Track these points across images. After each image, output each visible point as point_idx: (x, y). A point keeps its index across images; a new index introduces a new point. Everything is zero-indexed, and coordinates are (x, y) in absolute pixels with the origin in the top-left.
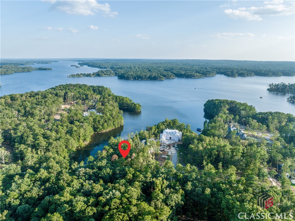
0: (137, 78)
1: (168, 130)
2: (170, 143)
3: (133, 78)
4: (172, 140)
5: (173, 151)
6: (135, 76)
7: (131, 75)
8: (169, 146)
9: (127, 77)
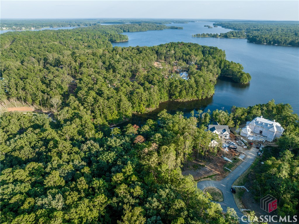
0: (272, 43)
1: (261, 120)
2: (255, 139)
3: (267, 43)
4: (262, 135)
5: (251, 155)
6: (271, 40)
7: (266, 39)
8: (250, 144)
9: (259, 40)
